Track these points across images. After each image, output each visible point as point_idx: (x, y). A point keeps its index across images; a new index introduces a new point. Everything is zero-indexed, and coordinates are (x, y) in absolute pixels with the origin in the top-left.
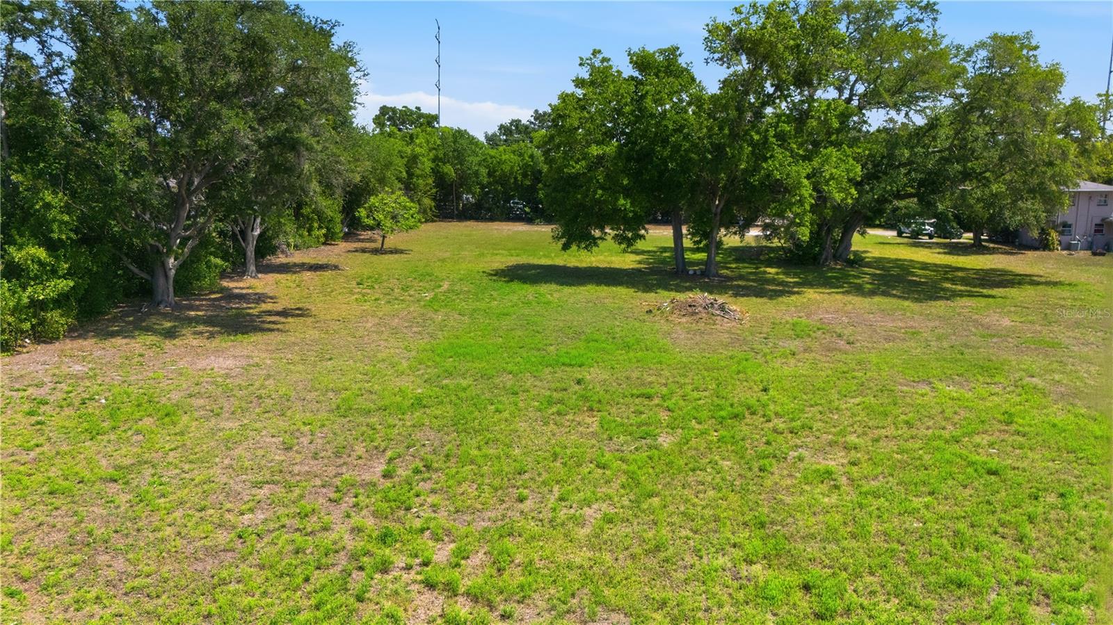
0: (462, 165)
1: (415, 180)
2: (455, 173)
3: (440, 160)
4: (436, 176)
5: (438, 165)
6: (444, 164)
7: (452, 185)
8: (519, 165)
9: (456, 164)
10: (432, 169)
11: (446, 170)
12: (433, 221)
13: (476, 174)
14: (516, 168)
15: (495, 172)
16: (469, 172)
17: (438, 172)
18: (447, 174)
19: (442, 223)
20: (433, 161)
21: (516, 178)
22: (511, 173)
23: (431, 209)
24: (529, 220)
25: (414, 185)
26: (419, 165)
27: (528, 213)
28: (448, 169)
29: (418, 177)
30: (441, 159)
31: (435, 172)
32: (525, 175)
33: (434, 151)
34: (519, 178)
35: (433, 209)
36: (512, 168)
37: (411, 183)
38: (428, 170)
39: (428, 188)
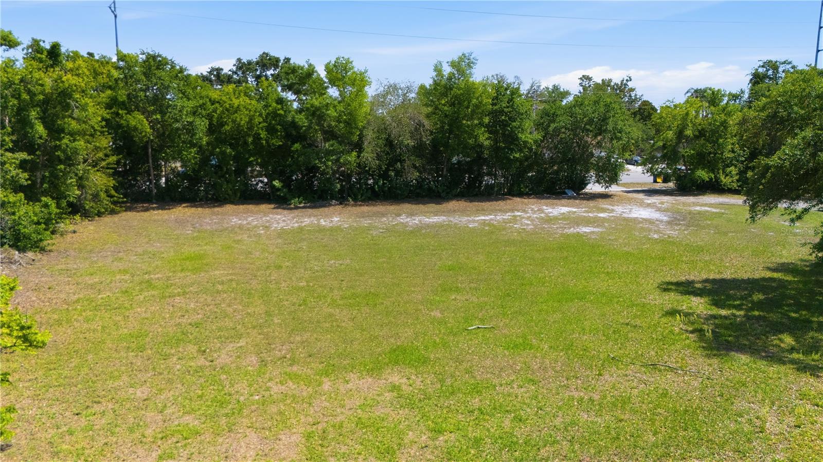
0: (163, 113)
1: (65, 141)
2: (152, 128)
3: (123, 105)
4: (116, 133)
5: (117, 114)
6: (129, 112)
7: (145, 148)
8: (261, 115)
9: (154, 112)
10: (103, 119)
11: (133, 123)
12: (113, 212)
13: (190, 129)
14: (257, 120)
15: (222, 125)
16: (177, 125)
17: (119, 126)
18: (136, 129)
19: (130, 214)
20: (108, 106)
21: (257, 137)
22: (250, 128)
23: (107, 191)
24: (279, 200)
25: (64, 151)
26: (76, 113)
27: (278, 190)
28: (138, 121)
29: (72, 134)
30: (123, 103)
31: (111, 126)
32: (271, 130)
33: (109, 92)
34: (263, 134)
35: (113, 192)
36: (251, 119)
37: (57, 148)
38: (95, 121)
39: (101, 155)
